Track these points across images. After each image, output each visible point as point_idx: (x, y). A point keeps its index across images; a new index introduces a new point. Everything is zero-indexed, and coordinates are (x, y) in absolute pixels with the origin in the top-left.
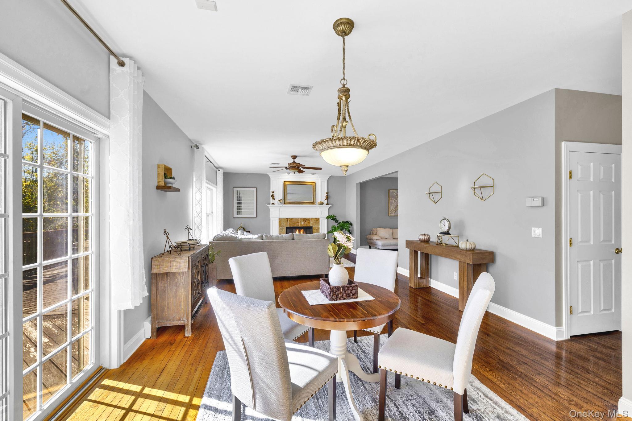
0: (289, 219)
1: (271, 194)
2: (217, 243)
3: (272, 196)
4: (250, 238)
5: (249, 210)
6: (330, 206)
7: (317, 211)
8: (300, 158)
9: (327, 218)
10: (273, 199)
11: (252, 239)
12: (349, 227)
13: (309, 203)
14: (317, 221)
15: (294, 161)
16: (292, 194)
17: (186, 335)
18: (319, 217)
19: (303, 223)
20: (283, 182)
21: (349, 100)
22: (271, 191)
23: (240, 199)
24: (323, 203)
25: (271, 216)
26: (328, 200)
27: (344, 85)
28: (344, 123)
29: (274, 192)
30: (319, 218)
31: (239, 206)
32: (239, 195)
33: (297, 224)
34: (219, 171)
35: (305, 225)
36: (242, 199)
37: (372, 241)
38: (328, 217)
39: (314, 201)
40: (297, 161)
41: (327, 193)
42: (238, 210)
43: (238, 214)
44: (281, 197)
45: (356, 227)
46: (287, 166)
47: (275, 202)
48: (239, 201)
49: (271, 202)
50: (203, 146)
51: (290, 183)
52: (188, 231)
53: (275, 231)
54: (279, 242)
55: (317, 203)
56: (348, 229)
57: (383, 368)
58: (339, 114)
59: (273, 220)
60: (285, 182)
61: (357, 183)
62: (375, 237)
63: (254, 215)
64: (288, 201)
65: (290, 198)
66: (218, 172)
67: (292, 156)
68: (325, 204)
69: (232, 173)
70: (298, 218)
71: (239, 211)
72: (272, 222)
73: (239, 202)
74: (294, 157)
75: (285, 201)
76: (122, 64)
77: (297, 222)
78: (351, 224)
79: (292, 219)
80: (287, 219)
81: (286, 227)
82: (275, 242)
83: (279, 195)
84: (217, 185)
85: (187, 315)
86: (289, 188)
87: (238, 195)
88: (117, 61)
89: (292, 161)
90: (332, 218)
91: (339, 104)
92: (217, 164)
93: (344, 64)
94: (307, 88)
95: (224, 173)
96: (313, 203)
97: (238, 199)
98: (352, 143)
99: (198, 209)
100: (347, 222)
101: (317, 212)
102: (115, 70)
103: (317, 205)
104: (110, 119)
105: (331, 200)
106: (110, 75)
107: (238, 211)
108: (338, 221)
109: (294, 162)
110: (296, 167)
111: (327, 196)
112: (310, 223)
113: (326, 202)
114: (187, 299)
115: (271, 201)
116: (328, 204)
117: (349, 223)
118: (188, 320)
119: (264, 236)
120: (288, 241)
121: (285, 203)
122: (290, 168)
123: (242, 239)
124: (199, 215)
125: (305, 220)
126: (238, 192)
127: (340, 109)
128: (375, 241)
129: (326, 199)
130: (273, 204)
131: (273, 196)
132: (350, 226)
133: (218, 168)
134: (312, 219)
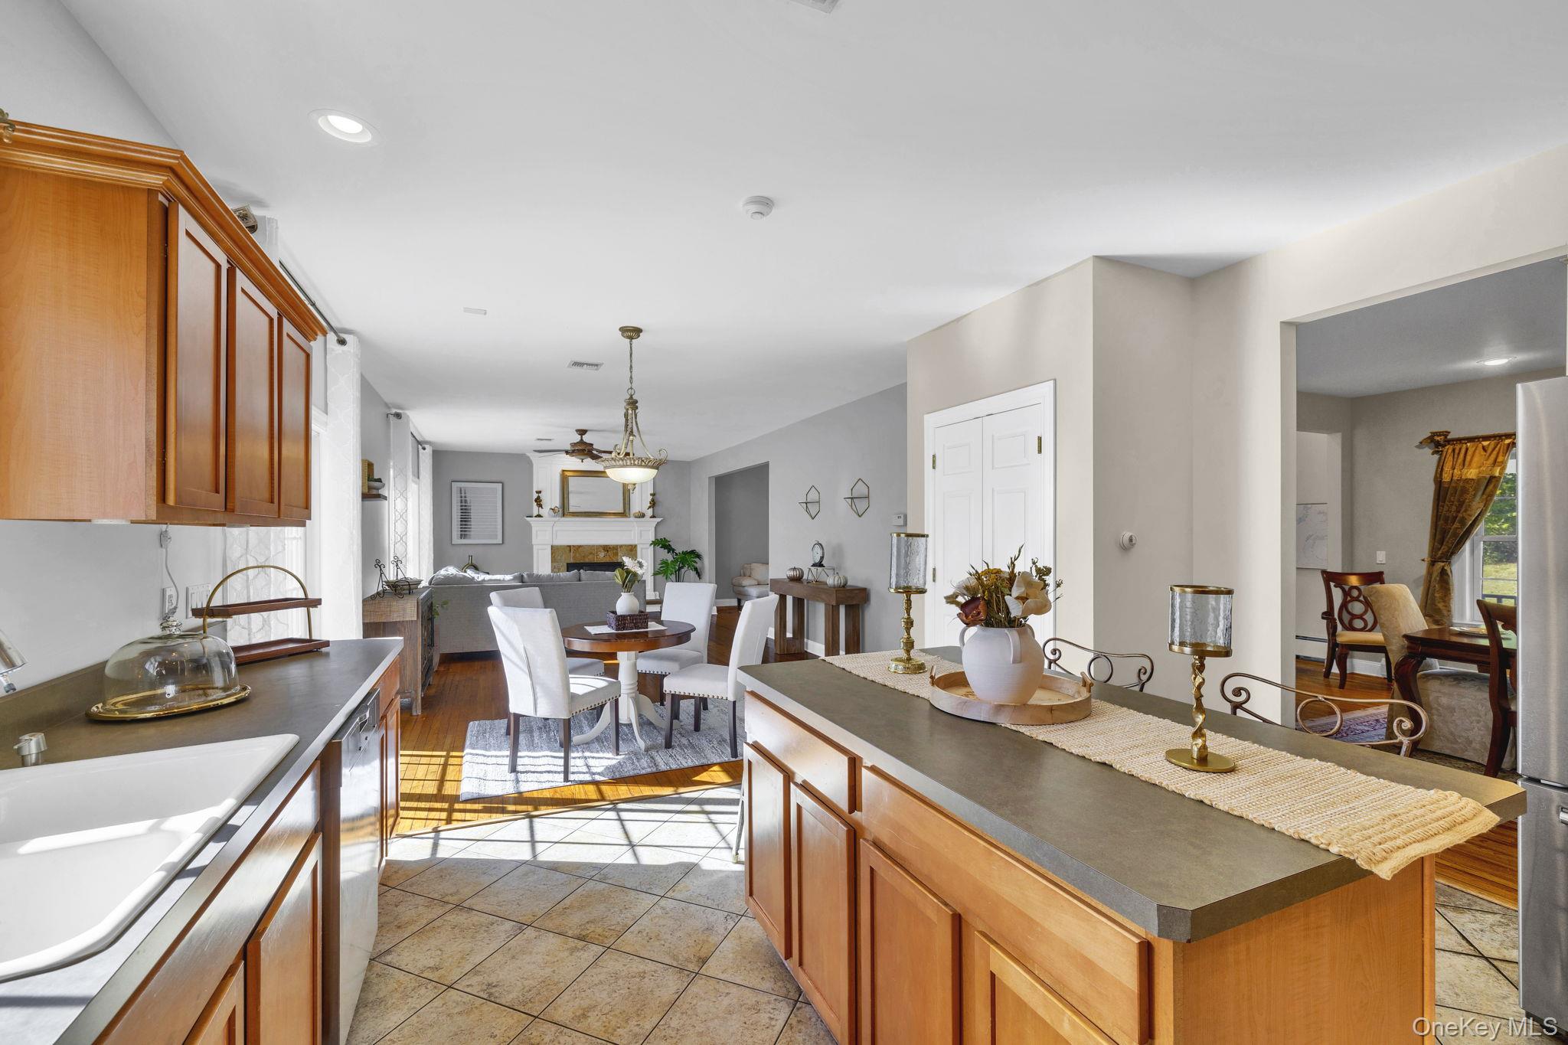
0: (574, 546)
1: (535, 496)
2: (437, 588)
3: (536, 501)
4: (500, 580)
5: (487, 526)
6: (659, 520)
7: (631, 531)
8: (594, 433)
9: (651, 544)
10: (540, 506)
11: (504, 580)
12: (695, 562)
13: (615, 514)
14: (631, 550)
15: (582, 439)
16: (581, 493)
17: (414, 714)
18: (636, 543)
19: (602, 555)
20: (560, 471)
21: (637, 411)
22: (535, 490)
23: (465, 506)
24: (643, 516)
25: (534, 541)
26: (656, 508)
27: (631, 396)
28: (631, 437)
29: (540, 492)
30: (636, 546)
31: (465, 521)
32: (465, 497)
33: (591, 557)
34: (424, 449)
35: (607, 560)
36: (470, 506)
37: (741, 589)
38: (654, 543)
39: (625, 511)
40: (587, 438)
41: (653, 495)
42: (461, 528)
43: (462, 536)
44: (556, 502)
45: (708, 563)
46: (569, 448)
47: (542, 512)
48: (465, 509)
49: (535, 514)
50: (408, 412)
51: (576, 474)
52: (397, 565)
53: (543, 566)
54: (554, 585)
55: (632, 515)
56: (693, 566)
57: (668, 692)
58: (626, 426)
59: (538, 550)
60: (563, 471)
61: (709, 478)
62: (746, 582)
63: (496, 539)
64: (571, 510)
65: (575, 504)
66: (421, 451)
67: (577, 431)
68: (647, 518)
69: (454, 452)
70: (593, 546)
71: (465, 531)
72: (538, 553)
73: (465, 512)
74: (582, 432)
75: (564, 510)
76: (342, 342)
77: (591, 553)
78: (699, 556)
79: (580, 546)
80: (570, 546)
81: (567, 564)
82: (547, 586)
83: (552, 499)
84: (418, 478)
85: (416, 685)
86: (574, 483)
87: (461, 497)
88: (336, 338)
89: (577, 438)
90: (662, 544)
91: (626, 415)
92: (421, 436)
93: (631, 372)
94: (597, 365)
95: (434, 451)
96: (623, 514)
97: (462, 506)
98: (636, 463)
99: (400, 529)
100: (693, 552)
101: (632, 533)
102: (333, 350)
103: (632, 519)
104: (327, 414)
105: (659, 509)
106: (328, 357)
107: (461, 531)
108: (673, 550)
109: (582, 442)
110: (584, 450)
111: (653, 500)
112: (617, 554)
113: (650, 512)
114: (415, 661)
115: (535, 510)
116: (653, 517)
117: (695, 555)
118: (416, 691)
119: (525, 576)
120: (569, 584)
121: (564, 515)
122: (573, 451)
123: (484, 580)
124: (401, 539)
125: (606, 548)
126: (463, 492)
127: (627, 420)
128: (746, 588)
129: (650, 507)
130: (539, 516)
131: (538, 501)
132: (697, 560)
133: (420, 443)
134: (621, 546)
